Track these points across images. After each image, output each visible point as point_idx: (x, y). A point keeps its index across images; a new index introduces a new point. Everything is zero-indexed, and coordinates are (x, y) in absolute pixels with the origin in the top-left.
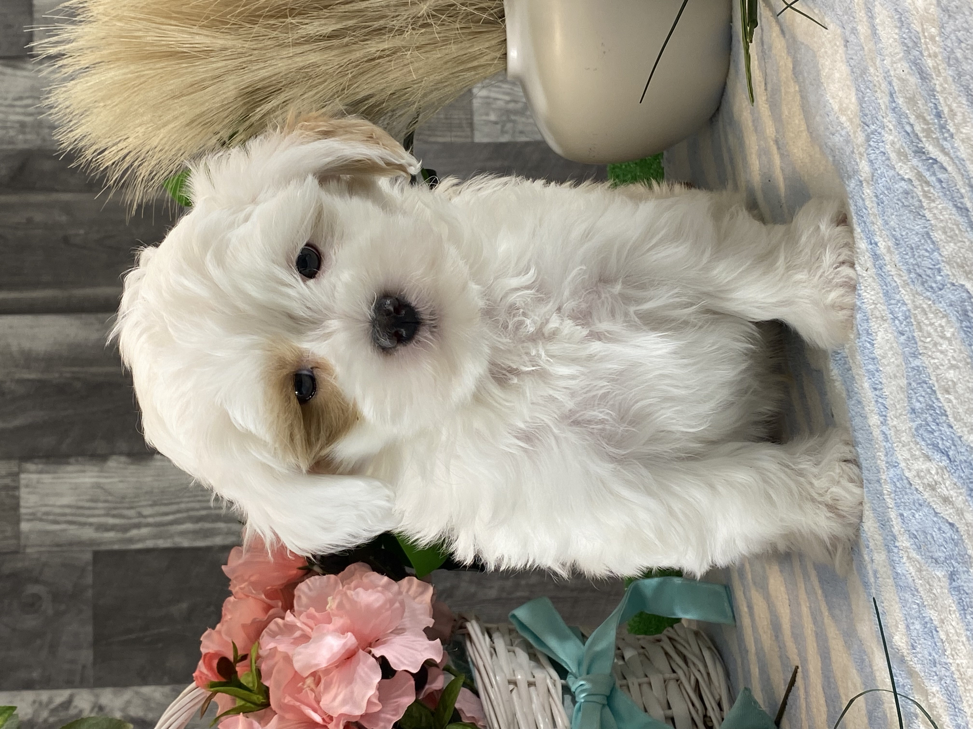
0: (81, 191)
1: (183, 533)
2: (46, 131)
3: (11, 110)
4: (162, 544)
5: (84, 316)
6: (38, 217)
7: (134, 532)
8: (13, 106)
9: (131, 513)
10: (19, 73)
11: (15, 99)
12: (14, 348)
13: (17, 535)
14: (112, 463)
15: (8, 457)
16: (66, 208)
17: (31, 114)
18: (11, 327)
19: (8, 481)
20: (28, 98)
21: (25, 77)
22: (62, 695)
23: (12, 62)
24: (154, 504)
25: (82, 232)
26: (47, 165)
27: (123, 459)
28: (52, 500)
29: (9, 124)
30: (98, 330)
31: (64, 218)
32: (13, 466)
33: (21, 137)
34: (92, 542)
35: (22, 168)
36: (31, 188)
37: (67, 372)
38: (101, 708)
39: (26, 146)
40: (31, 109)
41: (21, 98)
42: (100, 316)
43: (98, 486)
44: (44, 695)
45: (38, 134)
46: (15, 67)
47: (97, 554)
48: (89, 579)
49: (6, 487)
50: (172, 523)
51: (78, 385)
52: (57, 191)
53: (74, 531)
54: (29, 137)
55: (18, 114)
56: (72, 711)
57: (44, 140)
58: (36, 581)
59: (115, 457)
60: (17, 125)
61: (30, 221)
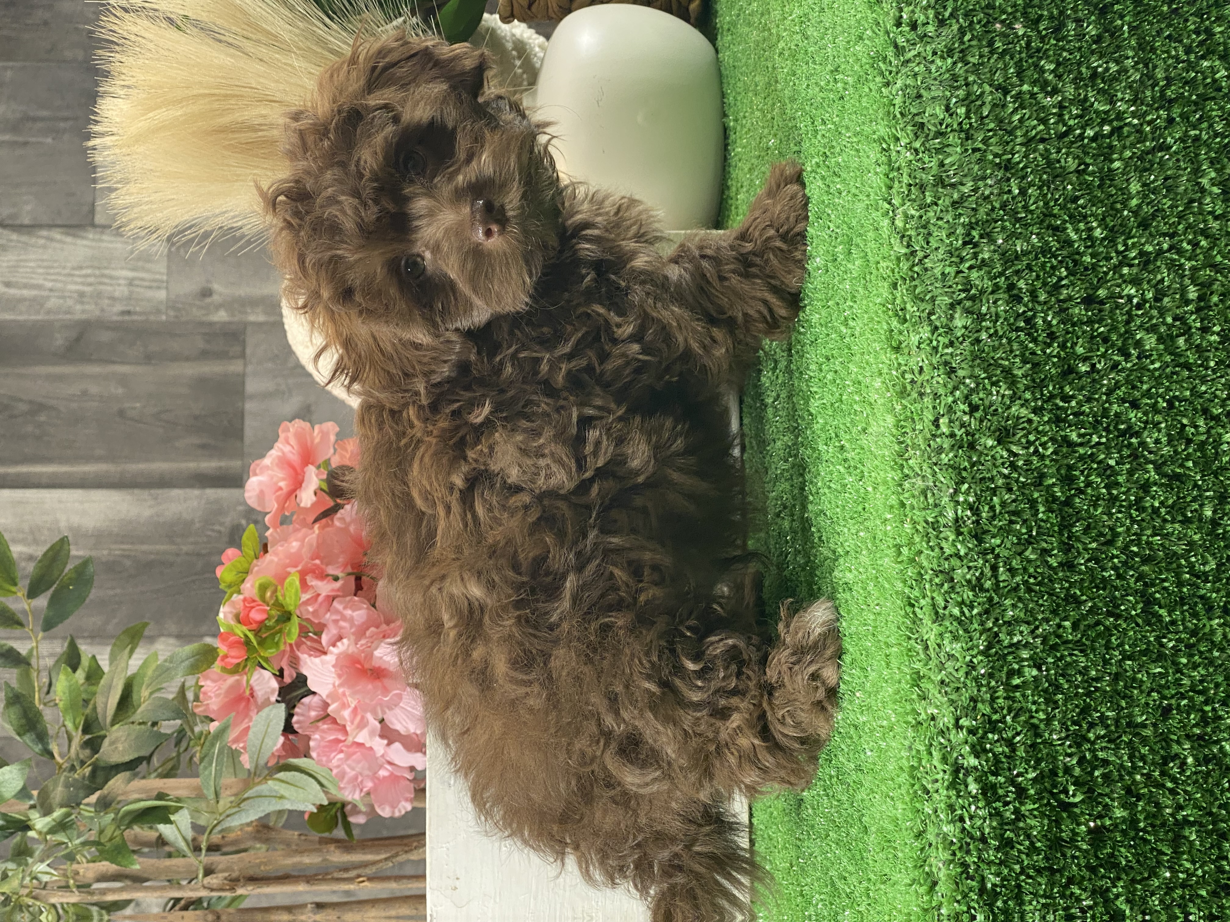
0: (137, 364)
2: (107, 301)
3: (70, 279)
5: (137, 491)
6: (94, 389)
8: (72, 275)
10: (79, 242)
11: (74, 269)
12: (63, 524)
16: (123, 380)
17: (90, 284)
18: (60, 502)
20: (87, 267)
21: (85, 246)
23: (71, 231)
25: (138, 405)
26: (105, 336)
27: (172, 641)
29: (67, 294)
30: (150, 507)
31: (120, 391)
33: (78, 307)
35: (78, 340)
36: (87, 359)
37: (117, 549)
39: (84, 317)
40: (91, 280)
41: (81, 268)
42: (153, 491)
45: (96, 304)
46: (74, 236)
51: (128, 563)
52: (114, 362)
54: (87, 307)
55: (76, 283)
57: (103, 310)
59: (162, 639)
60: (75, 295)
61: (85, 393)
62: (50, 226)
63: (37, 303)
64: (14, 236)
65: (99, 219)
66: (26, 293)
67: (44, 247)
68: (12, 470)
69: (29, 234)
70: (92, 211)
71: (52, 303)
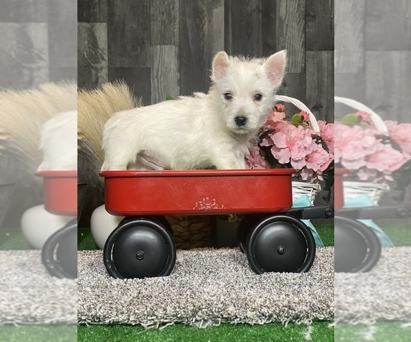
1: (155, 95)
4: (152, 89)
7: (156, 80)
9: (162, 80)
11: (292, 45)
12: (214, 44)
13: (156, 44)
14: (178, 74)
15: (180, 42)
19: (173, 42)
20: (292, 49)
21: (299, 48)
22: (106, 57)
23: (304, 44)
24: (164, 87)
27: (179, 77)
28: (166, 55)
29: (284, 43)
32: (178, 43)
33: (280, 47)
34: (153, 67)
35: (270, 47)
38: (101, 69)
43: (171, 69)
44: (106, 52)
46: (302, 45)
47: (150, 68)
48: (141, 66)
49: (171, 41)
50: (159, 92)
53: (156, 62)
55: (287, 46)
56: (101, 60)
58: (141, 50)
60: (284, 46)
61: (254, 49)
62: (305, 38)
63: (282, 34)
64: (302, 27)
65: (308, 52)
66: (285, 30)
67: (299, 36)
68: (230, 29)
69: (303, 31)
70: (310, 50)
71: (282, 39)
